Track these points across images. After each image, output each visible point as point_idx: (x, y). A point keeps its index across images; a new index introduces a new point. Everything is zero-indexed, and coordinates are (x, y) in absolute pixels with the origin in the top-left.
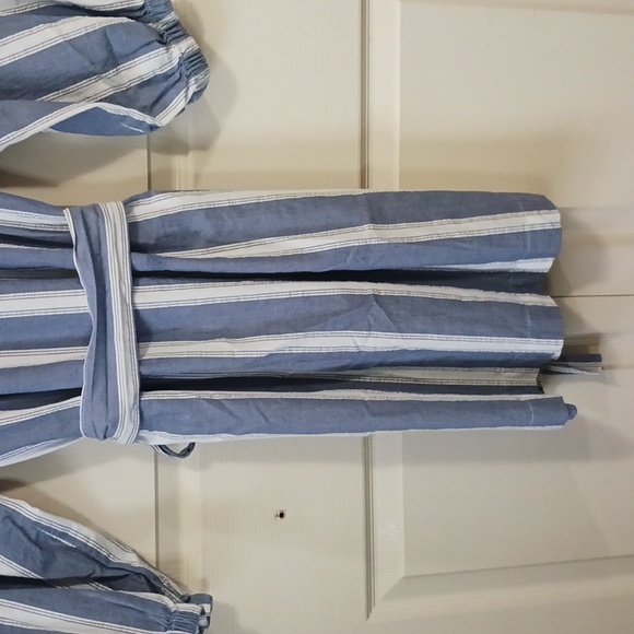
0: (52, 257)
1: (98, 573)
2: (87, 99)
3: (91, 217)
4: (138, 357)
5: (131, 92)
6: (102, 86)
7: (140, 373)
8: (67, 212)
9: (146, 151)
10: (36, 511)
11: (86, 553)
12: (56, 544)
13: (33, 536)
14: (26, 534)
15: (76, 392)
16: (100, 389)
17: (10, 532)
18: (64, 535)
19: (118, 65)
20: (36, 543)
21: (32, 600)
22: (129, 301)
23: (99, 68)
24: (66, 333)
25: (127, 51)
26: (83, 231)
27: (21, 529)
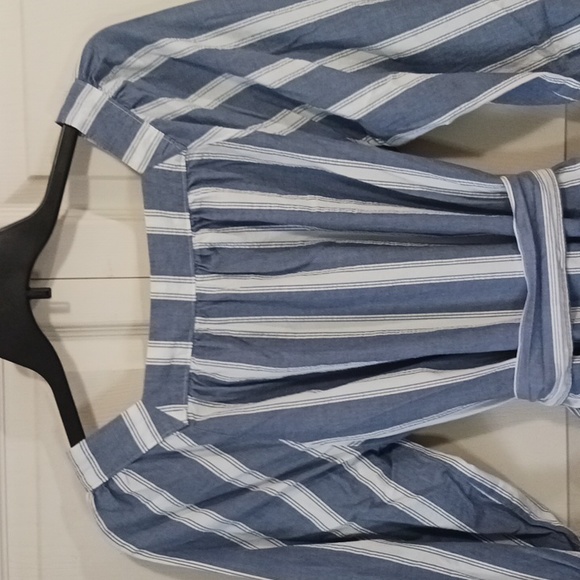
0: (492, 224)
1: (524, 530)
2: (523, 70)
3: (528, 184)
4: (572, 320)
5: (561, 61)
6: (536, 57)
7: (573, 337)
8: (504, 180)
9: (563, 120)
10: (472, 467)
11: (512, 511)
12: (484, 500)
13: (467, 491)
14: (462, 490)
15: (512, 354)
16: (537, 352)
17: (449, 487)
18: (491, 492)
19: (552, 35)
20: (469, 497)
21: (473, 553)
22: (563, 266)
23: (536, 39)
24: (498, 297)
25: (562, 21)
26: (521, 198)
27: (458, 484)
